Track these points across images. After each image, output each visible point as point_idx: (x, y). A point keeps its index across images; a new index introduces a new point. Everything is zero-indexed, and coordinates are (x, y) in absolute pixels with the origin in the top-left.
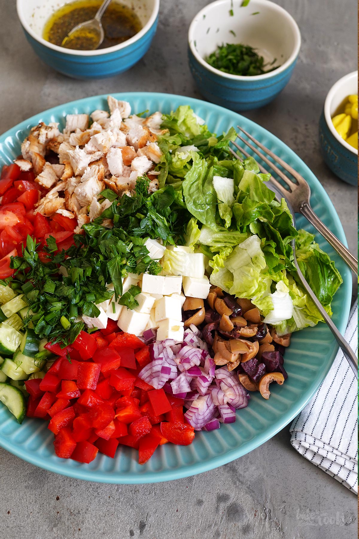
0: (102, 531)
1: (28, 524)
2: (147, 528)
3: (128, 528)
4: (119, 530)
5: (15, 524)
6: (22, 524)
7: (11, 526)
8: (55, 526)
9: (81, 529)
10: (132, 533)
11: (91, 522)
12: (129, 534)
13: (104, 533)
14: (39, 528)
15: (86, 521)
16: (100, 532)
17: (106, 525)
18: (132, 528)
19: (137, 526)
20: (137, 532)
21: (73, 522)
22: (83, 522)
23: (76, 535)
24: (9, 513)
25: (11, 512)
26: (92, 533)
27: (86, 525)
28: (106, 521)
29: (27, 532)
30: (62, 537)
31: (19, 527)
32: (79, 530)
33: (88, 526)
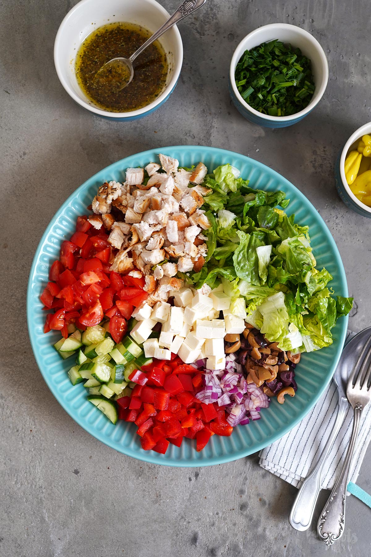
0: (171, 478)
1: (122, 475)
2: (200, 476)
3: (188, 476)
4: (182, 478)
5: (114, 475)
6: (118, 475)
7: (111, 476)
8: (140, 476)
9: (157, 478)
10: (190, 479)
11: (163, 473)
12: (188, 480)
13: (172, 480)
14: (129, 477)
15: (160, 473)
16: (169, 479)
17: (173, 474)
18: (190, 476)
19: (193, 474)
20: (193, 479)
21: (152, 473)
22: (158, 473)
23: (154, 481)
24: (108, 468)
25: (110, 468)
26: (164, 480)
27: (160, 474)
28: (173, 472)
29: (122, 480)
30: (145, 482)
31: (116, 477)
32: (156, 478)
33: (161, 475)
